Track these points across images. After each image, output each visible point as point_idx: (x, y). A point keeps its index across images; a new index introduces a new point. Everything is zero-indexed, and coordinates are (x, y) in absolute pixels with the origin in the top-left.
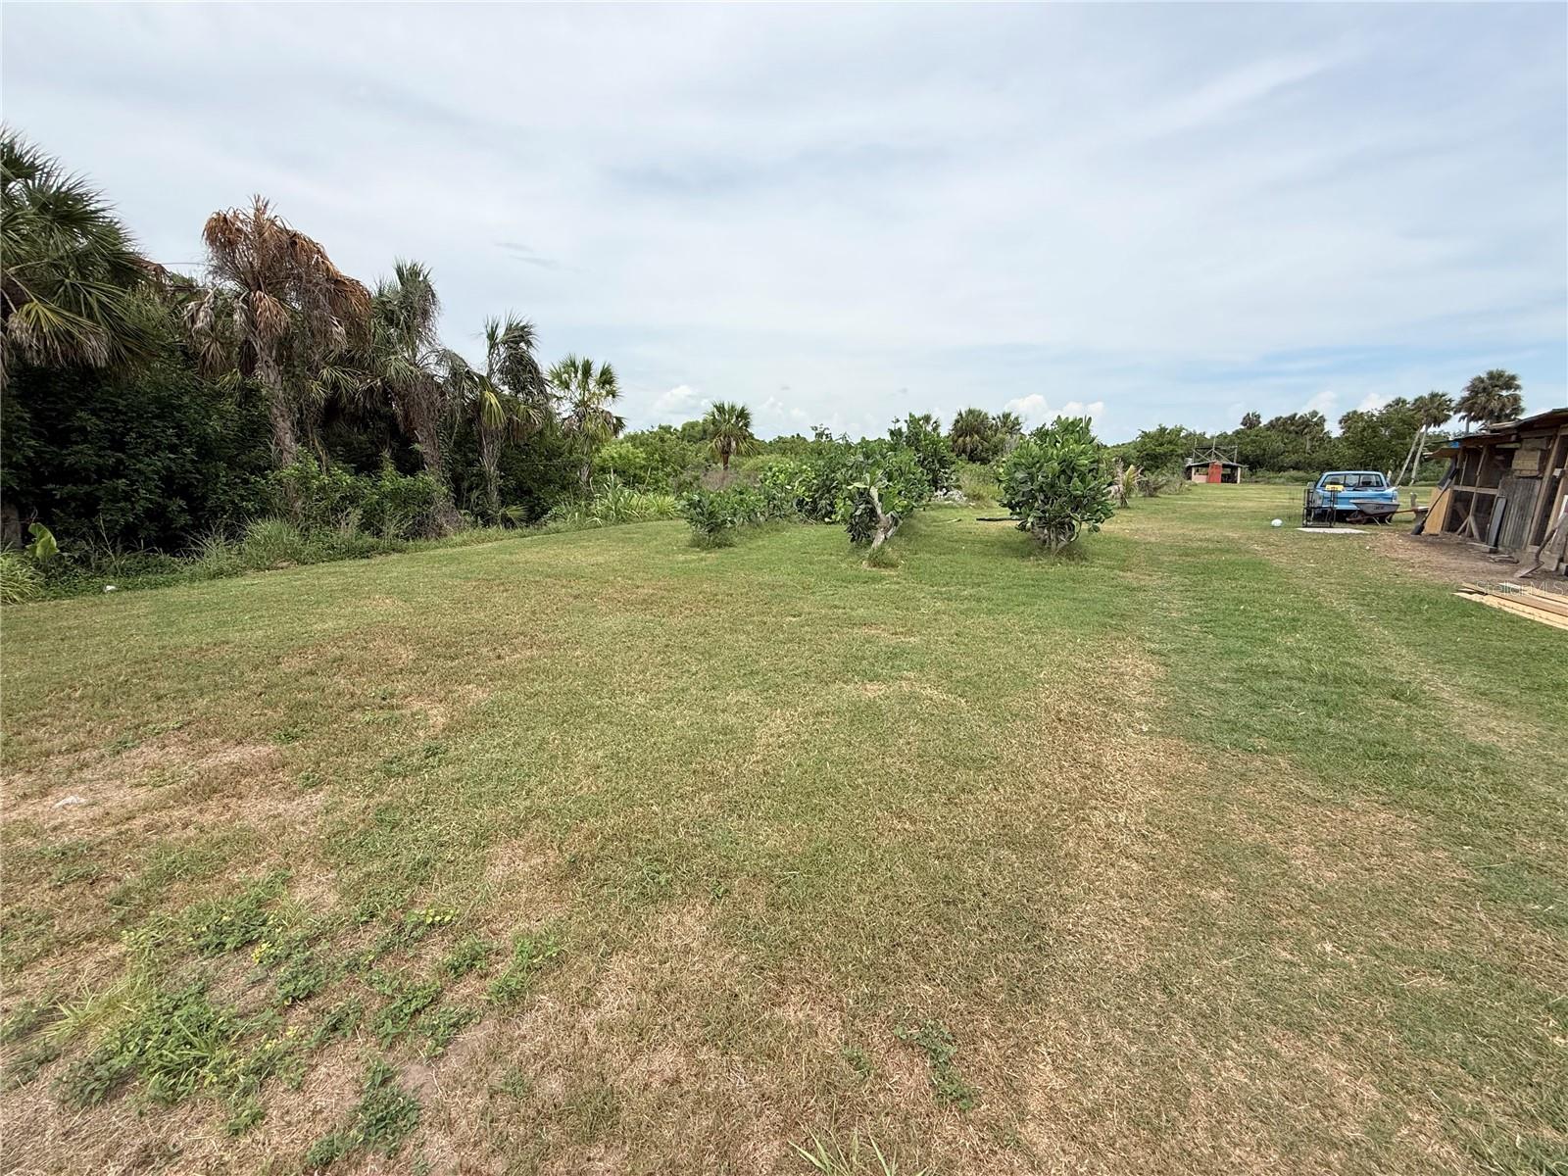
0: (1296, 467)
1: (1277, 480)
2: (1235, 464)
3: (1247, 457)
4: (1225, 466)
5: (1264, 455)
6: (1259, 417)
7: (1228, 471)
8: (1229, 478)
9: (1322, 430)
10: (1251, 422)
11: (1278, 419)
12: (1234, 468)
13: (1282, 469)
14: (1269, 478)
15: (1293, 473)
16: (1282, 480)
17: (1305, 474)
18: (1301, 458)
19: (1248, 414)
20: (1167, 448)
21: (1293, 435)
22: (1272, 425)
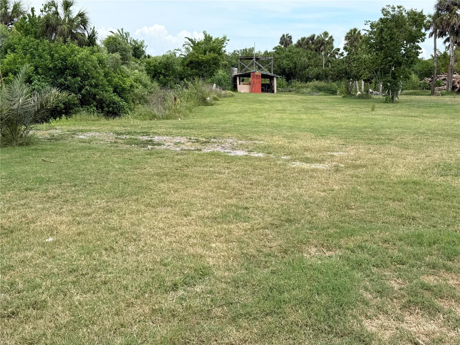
0: (318, 78)
1: (304, 90)
2: (272, 74)
3: (284, 69)
4: (264, 76)
5: (295, 68)
6: (290, 38)
7: (267, 81)
8: (267, 88)
9: (332, 48)
10: (285, 41)
11: (303, 39)
12: (271, 78)
13: (308, 79)
14: (299, 88)
15: (316, 83)
16: (309, 89)
17: (325, 84)
18: (320, 71)
19: (284, 36)
20: (209, 56)
21: (314, 52)
22: (299, 44)
